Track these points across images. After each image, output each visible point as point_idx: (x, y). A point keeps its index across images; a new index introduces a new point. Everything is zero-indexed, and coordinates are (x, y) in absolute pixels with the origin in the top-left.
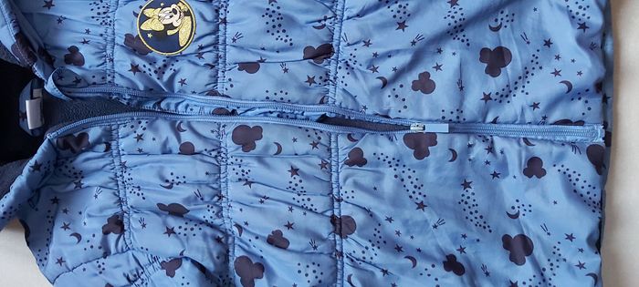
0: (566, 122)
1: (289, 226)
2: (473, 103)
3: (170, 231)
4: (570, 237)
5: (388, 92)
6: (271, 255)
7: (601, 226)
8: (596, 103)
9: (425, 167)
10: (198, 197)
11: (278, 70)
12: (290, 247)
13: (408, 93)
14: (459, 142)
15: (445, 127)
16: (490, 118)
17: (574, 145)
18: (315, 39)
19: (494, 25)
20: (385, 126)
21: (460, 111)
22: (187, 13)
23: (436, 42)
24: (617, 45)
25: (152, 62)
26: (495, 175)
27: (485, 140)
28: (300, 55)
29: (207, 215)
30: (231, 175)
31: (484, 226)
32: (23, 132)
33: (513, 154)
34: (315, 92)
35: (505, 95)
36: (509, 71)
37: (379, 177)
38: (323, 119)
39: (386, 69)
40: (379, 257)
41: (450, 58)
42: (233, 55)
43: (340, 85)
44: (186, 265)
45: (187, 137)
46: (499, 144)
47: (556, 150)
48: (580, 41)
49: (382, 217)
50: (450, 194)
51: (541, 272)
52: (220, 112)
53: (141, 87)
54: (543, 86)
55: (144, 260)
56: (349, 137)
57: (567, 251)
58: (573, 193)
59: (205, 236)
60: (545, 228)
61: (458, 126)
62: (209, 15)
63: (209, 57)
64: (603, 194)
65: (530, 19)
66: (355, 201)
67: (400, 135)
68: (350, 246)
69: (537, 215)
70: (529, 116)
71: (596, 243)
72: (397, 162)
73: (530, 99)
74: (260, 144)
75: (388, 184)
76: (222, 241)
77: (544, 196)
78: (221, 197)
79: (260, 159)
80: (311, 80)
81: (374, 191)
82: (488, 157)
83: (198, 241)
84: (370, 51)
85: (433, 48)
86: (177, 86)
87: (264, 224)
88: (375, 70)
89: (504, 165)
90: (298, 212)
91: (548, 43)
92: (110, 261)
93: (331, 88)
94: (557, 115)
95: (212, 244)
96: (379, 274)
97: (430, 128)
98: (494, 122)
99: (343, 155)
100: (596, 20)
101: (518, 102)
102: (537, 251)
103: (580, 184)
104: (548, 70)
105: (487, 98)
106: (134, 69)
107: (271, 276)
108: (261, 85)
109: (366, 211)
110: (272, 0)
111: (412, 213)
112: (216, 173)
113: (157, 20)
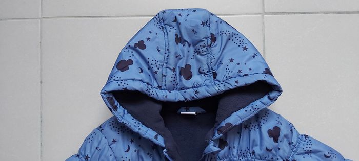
32: (179, 110)
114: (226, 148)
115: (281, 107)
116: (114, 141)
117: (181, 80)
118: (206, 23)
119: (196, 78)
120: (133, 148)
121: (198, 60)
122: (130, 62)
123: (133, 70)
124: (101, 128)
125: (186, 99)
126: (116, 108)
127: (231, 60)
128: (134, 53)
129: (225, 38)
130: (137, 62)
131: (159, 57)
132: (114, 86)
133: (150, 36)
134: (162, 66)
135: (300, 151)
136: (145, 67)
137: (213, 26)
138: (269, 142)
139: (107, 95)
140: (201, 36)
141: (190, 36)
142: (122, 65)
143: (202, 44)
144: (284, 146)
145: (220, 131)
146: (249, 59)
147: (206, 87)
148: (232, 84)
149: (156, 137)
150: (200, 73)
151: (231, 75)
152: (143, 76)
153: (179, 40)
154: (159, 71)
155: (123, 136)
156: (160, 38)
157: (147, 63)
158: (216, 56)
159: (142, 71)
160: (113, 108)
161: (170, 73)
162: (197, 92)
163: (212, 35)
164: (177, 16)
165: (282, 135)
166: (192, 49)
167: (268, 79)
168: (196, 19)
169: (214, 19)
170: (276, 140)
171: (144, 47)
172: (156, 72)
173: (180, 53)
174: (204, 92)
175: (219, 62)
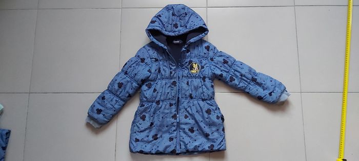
0: (180, 145)
1: (158, 93)
2: (183, 126)
3: (156, 70)
4: (158, 147)
5: (184, 110)
6: (152, 89)
7: (161, 153)
8: (185, 151)
9: (170, 118)
10: (162, 75)
11: (187, 89)
12: (154, 93)
13: (184, 114)
14: (175, 124)
15: (178, 121)
16: (180, 130)
17: (176, 146)
18: (193, 95)
19: (198, 130)
20: (178, 110)
21: (182, 124)
22: (197, 72)
23: (194, 118)
24: (196, 156)
25: (188, 66)
26: (169, 132)
27: (176, 129)
28: (190, 93)
29: (159, 77)
30: (167, 81)
31: (159, 130)
32: (173, 40)
33: (173, 135)
34: (184, 96)
35: (185, 133)
36: (190, 133)
37: (168, 109)
38: (178, 98)
39: (189, 109)
40: (152, 110)
41: (192, 121)
42: (190, 80)
43: (185, 101)
44: (150, 74)
45: (173, 72)
46: (175, 132)
47: (175, 143)
48: (196, 146)
49: (160, 110)
50: (165, 123)
52: (179, 78)
53: (183, 63)
54: (187, 140)
55: (150, 66)
56: (175, 103)
57: (155, 147)
58: (167, 147)
59: (155, 77)
60: (159, 142)
62: (197, 76)
63: (189, 76)
64: (166, 154)
65: (200, 137)
66: (163, 105)
67: (176, 113)
68: (154, 104)
69: (162, 141)
70: (181, 138)
72: (171, 113)
73: (184, 138)
74: (173, 86)
75: (166, 111)
76: (154, 80)
77: (166, 142)
78: (162, 79)
79: (170, 86)
80: (186, 95)
81: (165, 108)
82: (173, 130)
83: (154, 75)
84: (192, 106)
86: (183, 70)
87: (158, 88)
88: (188, 107)
89: (171, 134)
90: (160, 94)
91: (195, 140)
92: (149, 59)
93: (185, 99)
94: (181, 143)
96: (149, 110)
97: (178, 119)
99: (172, 102)
100: (200, 149)
101: (184, 135)
102: (155, 141)
103: (168, 149)
104: (190, 140)
105: (184, 129)
106: (186, 62)
107: (148, 90)
108: (184, 86)
109: (161, 108)
110: (200, 87)
111: (161, 115)
112: (167, 78)
113: (195, 66)
114: (189, 53)
115: (212, 38)
116: (149, 50)
117: (174, 29)
118: (184, 8)
119: (179, 28)
120: (156, 53)
121: (180, 22)
122: (156, 21)
123: (156, 24)
124: (144, 47)
125: (175, 35)
127: (192, 21)
128: (157, 19)
129: (190, 14)
130: (158, 21)
131: (166, 20)
132: (150, 28)
133: (163, 13)
134: (167, 23)
135: (217, 55)
136: (161, 23)
137: (186, 10)
138: (205, 51)
139: (148, 31)
140: (181, 13)
141: (178, 13)
142: (153, 22)
143: (182, 16)
144: (211, 53)
145: (187, 45)
146: (199, 21)
147: (182, 31)
148: (192, 29)
151: (191, 26)
152: (160, 26)
153: (173, 15)
154: (166, 25)
155: (152, 49)
156: (166, 14)
157: (161, 21)
158: (187, 20)
160: (149, 36)
161: (170, 26)
162: (179, 32)
163: (185, 13)
164: (173, 6)
165: (210, 49)
166: (178, 18)
167: (204, 26)
168: (179, 7)
169: (186, 8)
170: (208, 50)
171: (161, 17)
173: (174, 19)
174: (182, 32)
175: (188, 22)
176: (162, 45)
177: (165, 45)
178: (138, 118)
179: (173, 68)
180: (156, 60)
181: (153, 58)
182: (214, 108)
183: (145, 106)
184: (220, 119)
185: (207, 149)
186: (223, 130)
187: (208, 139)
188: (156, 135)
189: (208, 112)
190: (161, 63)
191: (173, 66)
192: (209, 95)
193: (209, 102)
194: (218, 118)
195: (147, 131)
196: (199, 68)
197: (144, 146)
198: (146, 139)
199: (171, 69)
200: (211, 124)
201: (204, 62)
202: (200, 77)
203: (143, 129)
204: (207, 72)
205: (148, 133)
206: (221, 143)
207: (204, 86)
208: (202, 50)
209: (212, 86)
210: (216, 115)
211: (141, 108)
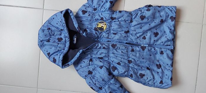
1: (121, 61)
2: (152, 41)
3: (101, 61)
4: (167, 65)
5: (138, 39)
6: (118, 66)
7: (173, 63)
8: (172, 42)
9: (144, 52)
10: (106, 56)
11: (119, 35)
12: (121, 65)
13: (141, 39)
14: (150, 48)
15: (147, 45)
16: (155, 44)
17: (168, 49)
18: (126, 30)
19: (156, 29)
20: (137, 45)
21: (150, 43)
22: (106, 24)
24: (176, 33)
25: (99, 32)
26: (155, 54)
27: (154, 48)
28: (124, 32)
29: (107, 59)
30: (111, 52)
31: (153, 62)
32: (74, 44)
33: (158, 51)
34: (126, 39)
35: (157, 40)
36: (158, 36)
37: (136, 54)
38: (126, 43)
39: (138, 35)
40: (136, 67)
41: (149, 34)
42: (112, 32)
43: (130, 38)
44: (104, 67)
45: (104, 46)
46: (156, 49)
47: (165, 50)
48: (170, 32)
49: (136, 60)
50: (148, 57)
51: (162, 70)
52: (108, 41)
53: (96, 36)
54: (164, 39)
55: (96, 66)
56: (131, 46)
57: (167, 67)
59: (107, 62)
60: (163, 63)
61: (150, 45)
62: (109, 25)
63: (108, 32)
64: (173, 58)
65: (162, 28)
66: (132, 57)
67: (140, 47)
68: (131, 65)
69: (162, 61)
70: (161, 44)
71: (172, 65)
72: (139, 51)
73: (161, 41)
74: (116, 47)
75: (138, 55)
76: (109, 63)
77: (163, 57)
78: (109, 56)
79: (116, 50)
80: (125, 36)
81: (135, 56)
82: (154, 51)
83: (105, 63)
84: (136, 32)
85: (146, 32)
86: (102, 36)
87: (117, 61)
88: (136, 35)
89: (157, 52)
90: (122, 59)
91: (165, 32)
92: (90, 67)
93: (128, 38)
94: (166, 44)
95: (108, 64)
96: (136, 70)
97: (145, 45)
98: (155, 45)
99: (130, 50)
100: (173, 29)
102: (162, 67)
103: (169, 56)
104: (165, 36)
105: (154, 41)
106: (96, 33)
107: (118, 70)
108: (117, 37)
109: (134, 59)
110: (120, 23)
111: (141, 60)
112: (108, 52)
113: (100, 25)
114: (87, 29)
116: (81, 66)
117: (62, 42)
118: (43, 31)
119: (62, 36)
120: (84, 60)
121: (56, 35)
122: (54, 58)
123: (57, 58)
124: (77, 71)
125: (69, 41)
126: (68, 64)
127: (57, 24)
128: (51, 57)
129: (49, 25)
130: (54, 56)
131: (53, 48)
132: (61, 64)
133: (46, 51)
134: (56, 48)
135: (91, 4)
137: (45, 28)
138: (87, 14)
139: (63, 67)
140: (48, 33)
141: (48, 37)
142: (54, 61)
143: (50, 33)
144: (89, 9)
145: (80, 31)
146: (57, 18)
147: (65, 34)
148: (65, 25)
149: (79, 52)
150: (61, 35)
151: (62, 25)
152: (59, 55)
153: (48, 41)
154: (58, 49)
155: (80, 63)
156: (47, 47)
157: (55, 53)
158: (55, 29)
159: (57, 55)
161: (59, 45)
162: (67, 37)
163: (47, 29)
164: (40, 40)
165: (85, 10)
166: (52, 37)
167: (63, 13)
168: (42, 34)
169: (43, 28)
170: (86, 12)
171: (49, 53)
172: (58, 50)
173: (53, 41)
174: (67, 34)
175: (57, 28)
176: (78, 54)
177: (78, 51)
178: (141, 80)
179: (100, 45)
180: (91, 60)
181: (89, 63)
182: (140, 12)
183: (132, 73)
184: (150, 8)
185: (173, 22)
186: (160, 7)
187: (165, 21)
188: (157, 65)
189: (143, 18)
190: (94, 56)
191: (98, 46)
192: (128, 16)
193: (134, 17)
194: (148, 10)
195: (154, 73)
196: (102, 22)
197: (167, 77)
198: (161, 75)
199: (100, 48)
200: (154, 17)
201: (97, 17)
202: (111, 22)
203: (152, 76)
204: (106, 15)
205: (155, 72)
206: (170, 10)
207: (120, 20)
208: (85, 18)
209: (120, 12)
210: (146, 11)
211: (134, 78)
